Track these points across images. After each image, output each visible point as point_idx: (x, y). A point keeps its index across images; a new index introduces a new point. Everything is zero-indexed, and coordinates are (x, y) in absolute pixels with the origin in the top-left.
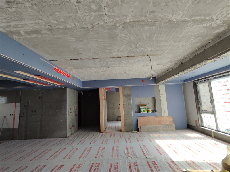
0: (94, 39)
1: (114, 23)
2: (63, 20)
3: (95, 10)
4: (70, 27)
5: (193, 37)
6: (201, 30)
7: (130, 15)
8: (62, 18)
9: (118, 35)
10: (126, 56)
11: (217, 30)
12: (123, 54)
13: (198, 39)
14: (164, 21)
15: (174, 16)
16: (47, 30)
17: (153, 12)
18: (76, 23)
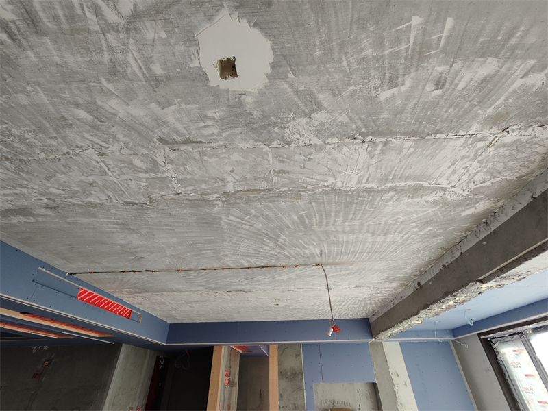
0: (165, 228)
1: (201, 195)
2: (78, 189)
3: (144, 168)
4: (98, 201)
5: (414, 224)
6: (425, 209)
7: (230, 179)
8: (74, 185)
9: (220, 218)
10: (262, 265)
11: (467, 209)
12: (250, 259)
13: (430, 228)
14: (320, 190)
15: (339, 179)
16: (46, 207)
17: (282, 172)
18: (110, 194)
